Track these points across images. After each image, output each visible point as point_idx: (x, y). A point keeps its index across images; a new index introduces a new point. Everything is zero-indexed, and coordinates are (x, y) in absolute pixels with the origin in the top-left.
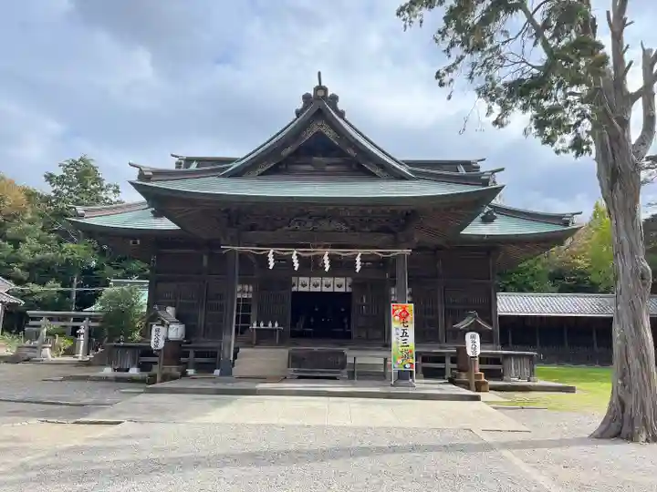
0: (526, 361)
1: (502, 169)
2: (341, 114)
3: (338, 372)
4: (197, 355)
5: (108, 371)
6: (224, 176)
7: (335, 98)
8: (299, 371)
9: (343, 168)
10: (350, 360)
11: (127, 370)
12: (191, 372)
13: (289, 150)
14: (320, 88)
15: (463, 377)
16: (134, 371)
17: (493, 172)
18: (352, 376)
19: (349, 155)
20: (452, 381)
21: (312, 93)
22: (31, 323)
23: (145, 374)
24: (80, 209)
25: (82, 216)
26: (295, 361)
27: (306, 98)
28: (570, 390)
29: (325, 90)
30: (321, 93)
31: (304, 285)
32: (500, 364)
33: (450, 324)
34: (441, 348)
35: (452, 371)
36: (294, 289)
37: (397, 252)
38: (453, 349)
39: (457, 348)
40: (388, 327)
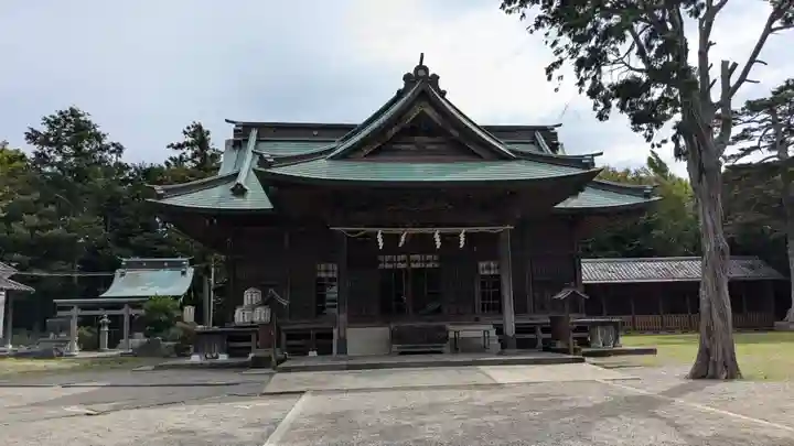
0: (612, 328)
1: (601, 154)
2: (443, 94)
3: (441, 347)
5: (196, 358)
7: (435, 78)
8: (402, 348)
9: (443, 147)
10: (451, 335)
11: (217, 357)
13: (394, 130)
14: (421, 67)
15: (559, 345)
16: (223, 358)
17: (593, 155)
19: (451, 135)
20: (546, 349)
21: (412, 72)
22: (60, 313)
24: (159, 189)
25: (160, 197)
26: (396, 337)
27: (407, 78)
28: (652, 351)
29: (426, 69)
30: (422, 73)
32: (587, 331)
33: (537, 295)
34: (531, 319)
35: (544, 340)
36: (381, 266)
37: (500, 229)
38: (545, 319)
39: (551, 318)
40: (478, 301)
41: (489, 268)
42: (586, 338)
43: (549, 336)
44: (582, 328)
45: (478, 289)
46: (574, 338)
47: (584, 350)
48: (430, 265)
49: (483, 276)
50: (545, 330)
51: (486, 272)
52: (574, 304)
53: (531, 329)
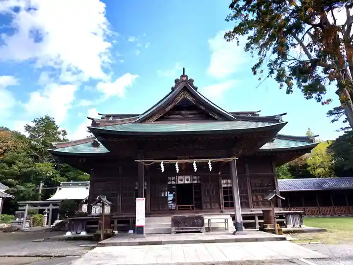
0: (298, 216)
1: (286, 114)
2: (196, 89)
3: (200, 229)
4: (119, 222)
5: (69, 234)
6: (135, 122)
7: (192, 81)
8: (178, 229)
9: (197, 116)
10: (206, 221)
11: (80, 233)
12: (116, 232)
13: (170, 107)
14: (184, 75)
15: (269, 227)
16: (83, 233)
17: (281, 115)
18: (208, 230)
19: (201, 109)
20: (262, 229)
22: (20, 208)
23: (92, 235)
24: (54, 144)
25: (55, 148)
26: (176, 222)
27: (176, 81)
29: (186, 77)
30: (184, 79)
31: (181, 180)
32: (284, 218)
33: (254, 198)
34: (251, 211)
35: (260, 224)
36: (169, 183)
37: (231, 159)
38: (259, 211)
39: (263, 211)
40: (222, 201)
41: (227, 183)
42: (283, 222)
43: (262, 221)
44: (281, 216)
45: (222, 195)
46: (278, 222)
47: (284, 229)
48: (195, 182)
49: (224, 188)
50: (260, 218)
51: (225, 186)
52: (275, 202)
53: (252, 217)
